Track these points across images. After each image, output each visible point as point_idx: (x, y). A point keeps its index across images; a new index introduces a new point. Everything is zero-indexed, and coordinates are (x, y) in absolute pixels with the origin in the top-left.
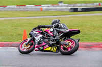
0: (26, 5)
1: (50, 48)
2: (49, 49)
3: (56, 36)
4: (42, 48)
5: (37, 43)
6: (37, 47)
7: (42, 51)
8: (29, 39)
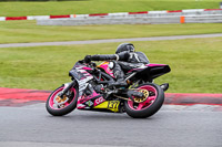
0: (150, 12)
1: (107, 102)
2: (105, 105)
3: (119, 77)
4: (90, 103)
5: (81, 93)
6: (81, 102)
7: (92, 109)
8: (67, 85)
